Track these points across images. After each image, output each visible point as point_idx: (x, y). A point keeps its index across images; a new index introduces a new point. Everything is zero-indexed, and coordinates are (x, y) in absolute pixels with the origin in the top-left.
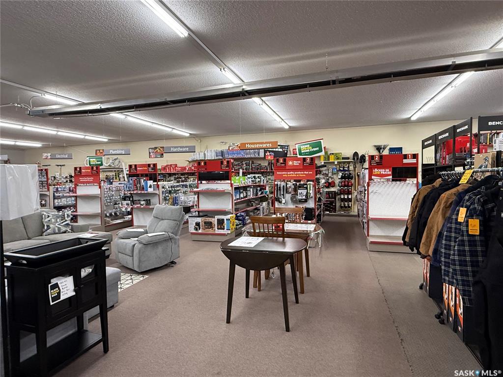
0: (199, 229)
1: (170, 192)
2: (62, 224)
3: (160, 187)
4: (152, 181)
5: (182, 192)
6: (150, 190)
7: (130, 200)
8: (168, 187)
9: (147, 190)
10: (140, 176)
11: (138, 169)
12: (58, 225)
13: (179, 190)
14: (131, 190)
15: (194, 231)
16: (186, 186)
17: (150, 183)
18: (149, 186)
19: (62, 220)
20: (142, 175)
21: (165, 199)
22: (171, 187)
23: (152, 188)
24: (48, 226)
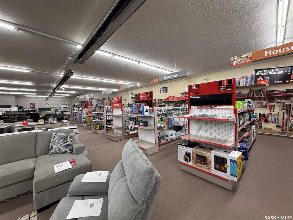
0: (190, 161)
1: (166, 114)
2: (63, 145)
3: (155, 111)
4: (148, 106)
5: (176, 114)
6: (147, 114)
7: (133, 121)
8: (164, 111)
9: (144, 114)
10: (142, 102)
11: (141, 97)
12: (59, 145)
13: (173, 113)
14: (136, 113)
15: (184, 162)
16: (179, 110)
17: (147, 107)
18: (145, 110)
19: (64, 141)
20: (143, 102)
21: (162, 120)
22: (167, 110)
23: (148, 112)
24: (52, 146)
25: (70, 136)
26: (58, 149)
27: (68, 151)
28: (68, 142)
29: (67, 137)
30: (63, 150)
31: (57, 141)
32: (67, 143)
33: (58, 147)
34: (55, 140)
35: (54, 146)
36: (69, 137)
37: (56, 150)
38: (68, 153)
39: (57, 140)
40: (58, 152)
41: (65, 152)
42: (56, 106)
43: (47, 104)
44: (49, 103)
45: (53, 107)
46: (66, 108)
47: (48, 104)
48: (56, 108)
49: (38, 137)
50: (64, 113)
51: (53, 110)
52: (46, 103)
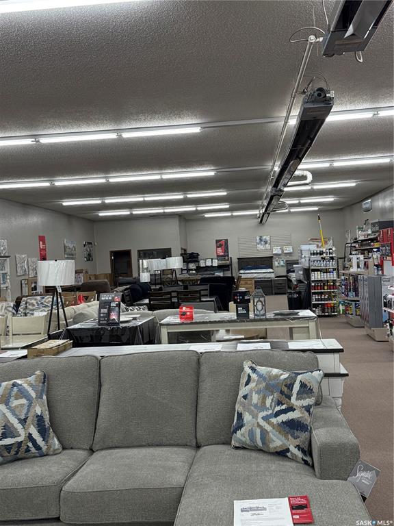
24: (240, 416)
25: (303, 385)
26: (258, 431)
27: (292, 448)
28: (291, 409)
29: (290, 387)
30: (277, 441)
31: (255, 398)
32: (290, 416)
33: (259, 425)
34: (251, 391)
35: (247, 417)
36: (296, 387)
37: (251, 433)
38: (294, 459)
39: (258, 392)
40: (260, 443)
41: (282, 454)
42: (289, 249)
43: (261, 240)
44: (268, 239)
45: (280, 252)
46: (319, 257)
47: (266, 243)
48: (290, 254)
49: (204, 369)
50: (313, 278)
51: (282, 263)
52: (258, 238)
